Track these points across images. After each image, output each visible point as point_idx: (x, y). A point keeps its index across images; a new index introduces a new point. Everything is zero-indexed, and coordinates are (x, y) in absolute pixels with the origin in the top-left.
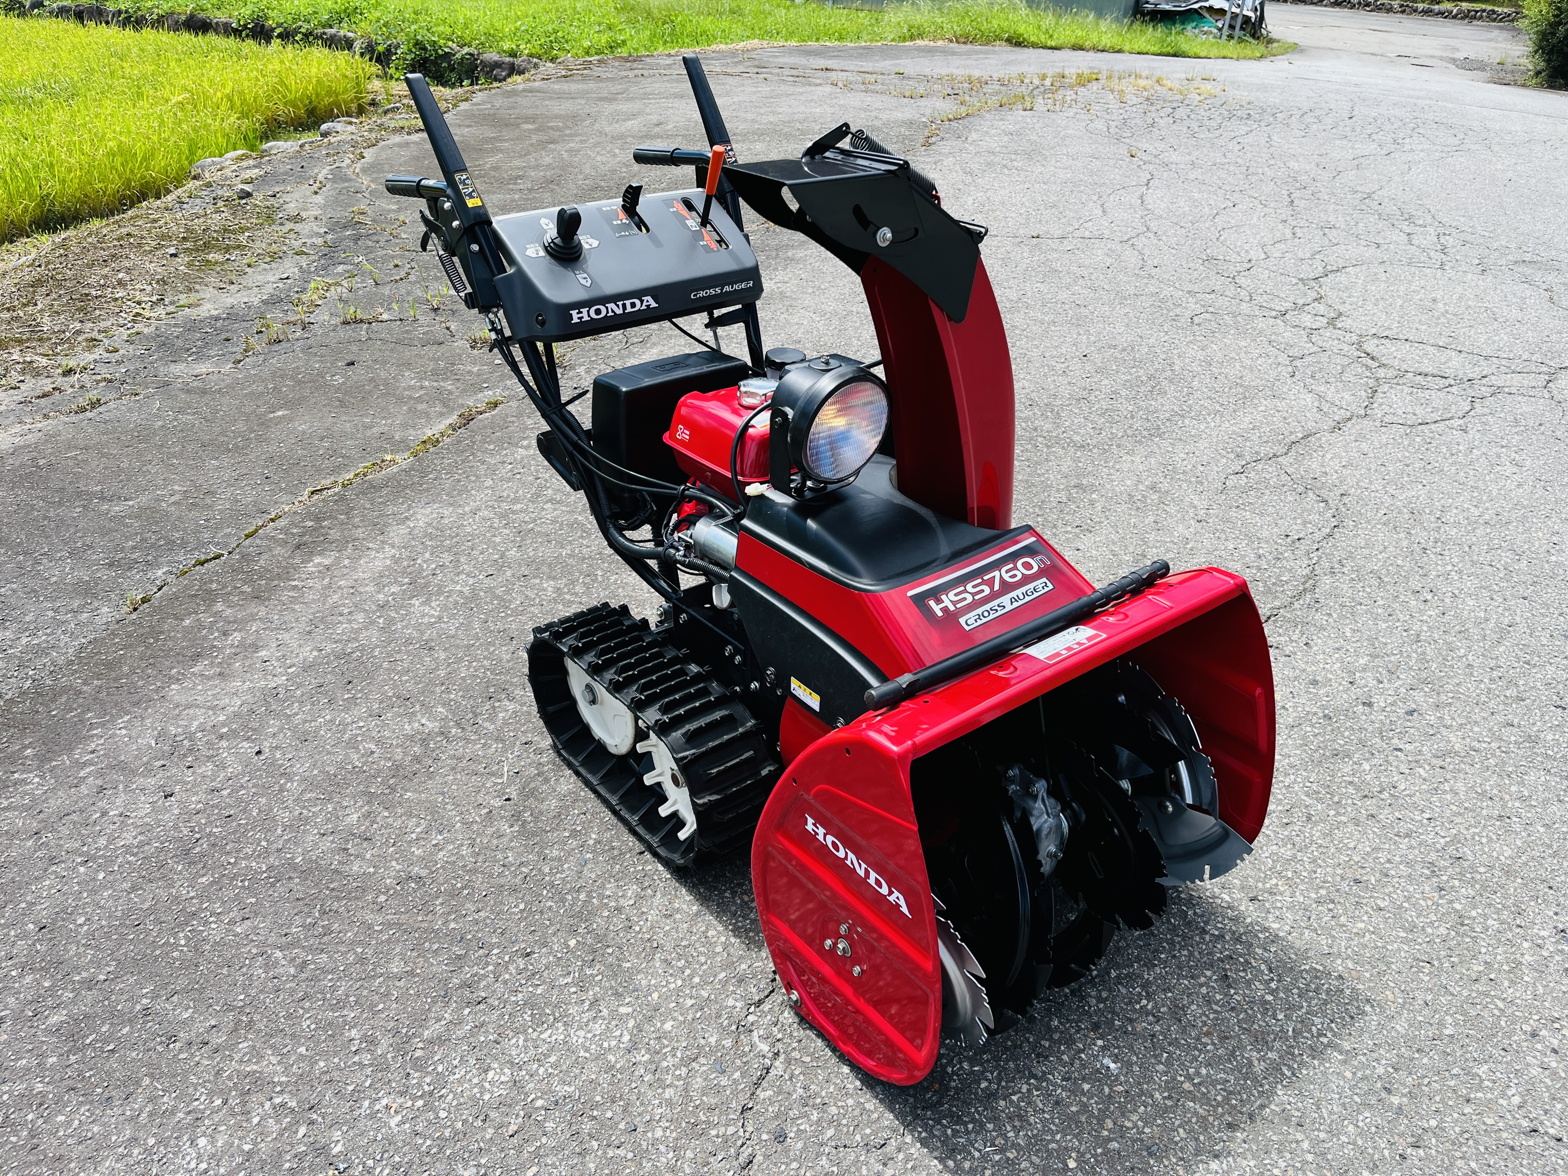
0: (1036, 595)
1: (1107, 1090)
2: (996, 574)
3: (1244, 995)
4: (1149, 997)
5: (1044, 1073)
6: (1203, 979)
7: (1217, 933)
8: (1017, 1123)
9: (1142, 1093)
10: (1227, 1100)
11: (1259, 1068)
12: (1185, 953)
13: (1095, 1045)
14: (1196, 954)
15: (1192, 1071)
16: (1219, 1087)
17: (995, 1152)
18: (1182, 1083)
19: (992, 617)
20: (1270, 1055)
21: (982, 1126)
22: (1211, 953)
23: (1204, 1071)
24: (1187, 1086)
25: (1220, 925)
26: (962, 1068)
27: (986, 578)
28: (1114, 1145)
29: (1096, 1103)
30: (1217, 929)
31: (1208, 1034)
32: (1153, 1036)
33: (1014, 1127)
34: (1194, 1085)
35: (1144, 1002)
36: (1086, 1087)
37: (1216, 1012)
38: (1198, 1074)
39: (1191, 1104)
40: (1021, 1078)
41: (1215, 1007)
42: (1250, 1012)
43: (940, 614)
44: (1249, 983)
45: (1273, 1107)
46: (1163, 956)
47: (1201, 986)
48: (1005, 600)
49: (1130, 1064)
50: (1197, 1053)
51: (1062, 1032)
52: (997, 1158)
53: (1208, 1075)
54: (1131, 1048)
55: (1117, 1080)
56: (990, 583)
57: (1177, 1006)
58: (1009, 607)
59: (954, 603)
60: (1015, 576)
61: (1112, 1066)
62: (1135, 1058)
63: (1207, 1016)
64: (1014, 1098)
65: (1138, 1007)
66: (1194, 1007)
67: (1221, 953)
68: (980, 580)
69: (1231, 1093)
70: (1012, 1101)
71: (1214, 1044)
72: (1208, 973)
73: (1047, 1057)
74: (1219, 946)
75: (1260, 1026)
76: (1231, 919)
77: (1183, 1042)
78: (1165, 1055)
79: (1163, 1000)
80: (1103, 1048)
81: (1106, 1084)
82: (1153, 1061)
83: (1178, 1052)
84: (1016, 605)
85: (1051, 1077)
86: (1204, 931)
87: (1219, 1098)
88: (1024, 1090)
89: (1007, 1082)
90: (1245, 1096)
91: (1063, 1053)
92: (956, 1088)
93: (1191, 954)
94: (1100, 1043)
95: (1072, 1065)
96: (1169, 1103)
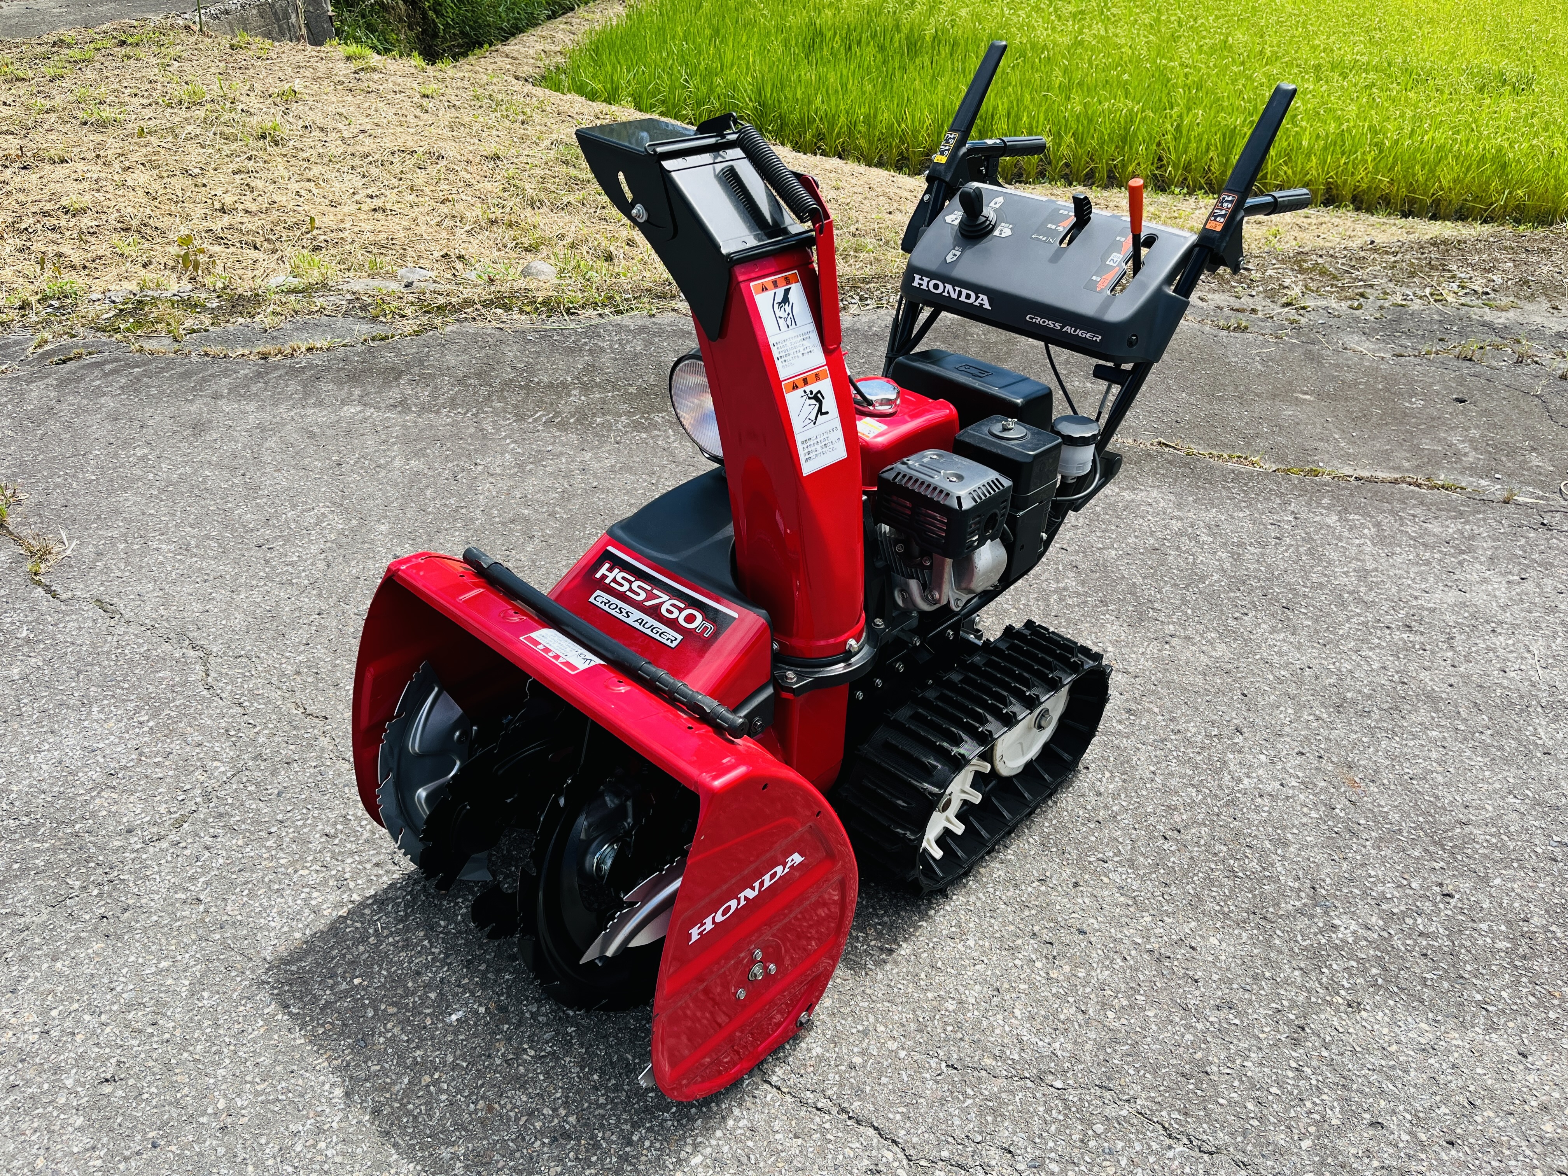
0: (657, 637)
1: (428, 1011)
2: (665, 597)
3: (540, 1153)
4: (538, 1058)
5: (451, 964)
6: (562, 1112)
7: (635, 1138)
8: (400, 944)
9: (422, 1040)
10: (408, 1113)
11: (445, 1153)
12: (602, 1100)
13: (480, 1005)
14: (601, 1112)
15: (445, 1086)
16: (423, 1108)
17: (376, 931)
18: (432, 1076)
19: (613, 612)
20: (459, 1164)
21: (401, 921)
22: (602, 1126)
23: (444, 1097)
24: (427, 1079)
25: (647, 1144)
26: (461, 908)
27: (655, 591)
28: (370, 1013)
29: (414, 1002)
30: (642, 1140)
31: (490, 1109)
32: (489, 1056)
33: (398, 942)
34: (428, 1086)
35: (532, 1053)
36: (433, 995)
37: (517, 1119)
38: (440, 1091)
39: (406, 1081)
40: (446, 948)
41: (524, 1119)
42: (518, 1155)
43: (598, 575)
44: (560, 1161)
45: (395, 1157)
46: (596, 1077)
47: (555, 1110)
48: (637, 614)
49: (456, 1033)
50: (466, 1094)
51: (496, 981)
52: (371, 931)
53: (438, 1101)
54: (475, 1035)
55: (438, 1020)
56: (650, 596)
57: (526, 1082)
58: (629, 621)
59: (614, 580)
60: (671, 612)
61: (454, 1017)
62: (461, 1037)
63: (511, 1110)
64: (426, 943)
65: (525, 1046)
66: (524, 1098)
67: (603, 1138)
68: (649, 588)
69: (415, 1118)
70: (422, 940)
71: (476, 1111)
72: (572, 1119)
73: (467, 967)
74: (614, 1138)
75: (497, 1162)
76: (658, 1158)
77: (480, 1082)
78: (465, 1064)
79: (535, 1070)
80: (476, 1012)
81: (434, 1011)
82: (458, 1052)
83: (468, 1077)
84: (636, 625)
85: (445, 969)
86: (635, 1126)
87: (410, 1107)
88: (433, 950)
89: (443, 938)
90: (410, 1131)
91: (471, 980)
92: (441, 905)
93: (600, 1106)
94: (482, 1010)
95: (459, 986)
96: (409, 1062)
